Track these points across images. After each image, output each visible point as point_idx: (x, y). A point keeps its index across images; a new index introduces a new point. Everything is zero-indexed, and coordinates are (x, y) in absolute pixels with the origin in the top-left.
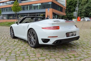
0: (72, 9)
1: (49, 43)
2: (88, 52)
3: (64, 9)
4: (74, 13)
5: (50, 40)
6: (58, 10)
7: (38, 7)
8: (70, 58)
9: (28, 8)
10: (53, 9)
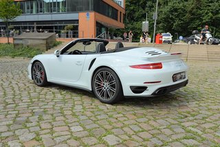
0: (137, 14)
1: (145, 94)
2: (210, 107)
3: (121, 13)
4: (144, 22)
5: (146, 88)
6: (108, 16)
7: (59, 6)
8: (186, 117)
9: (32, 8)
10: (97, 14)
